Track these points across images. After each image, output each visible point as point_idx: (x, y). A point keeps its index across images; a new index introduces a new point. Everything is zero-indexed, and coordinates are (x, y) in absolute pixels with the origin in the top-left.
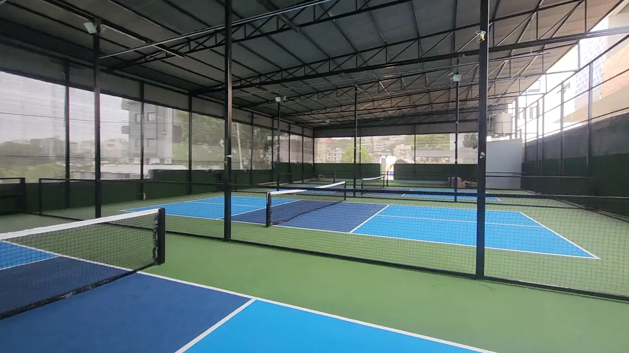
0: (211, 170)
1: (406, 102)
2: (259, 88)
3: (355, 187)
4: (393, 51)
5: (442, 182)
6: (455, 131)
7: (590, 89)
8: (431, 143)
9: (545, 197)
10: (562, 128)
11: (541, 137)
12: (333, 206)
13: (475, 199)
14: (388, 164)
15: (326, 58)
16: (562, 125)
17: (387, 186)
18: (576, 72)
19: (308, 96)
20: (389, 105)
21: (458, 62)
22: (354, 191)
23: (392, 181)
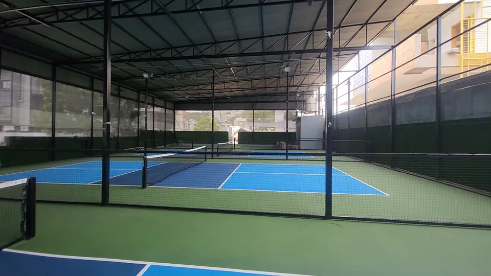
0: (77, 137)
1: (247, 85)
2: (129, 64)
3: (212, 150)
4: (245, 44)
5: (271, 146)
6: (286, 108)
7: (366, 83)
8: (264, 116)
9: (340, 155)
10: (349, 109)
11: (336, 114)
12: (198, 166)
13: (324, 158)
14: (234, 131)
15: (191, 44)
16: (349, 106)
17: (234, 148)
18: (358, 72)
19: (172, 75)
20: (236, 87)
21: (289, 58)
22: (212, 154)
23: (237, 145)
